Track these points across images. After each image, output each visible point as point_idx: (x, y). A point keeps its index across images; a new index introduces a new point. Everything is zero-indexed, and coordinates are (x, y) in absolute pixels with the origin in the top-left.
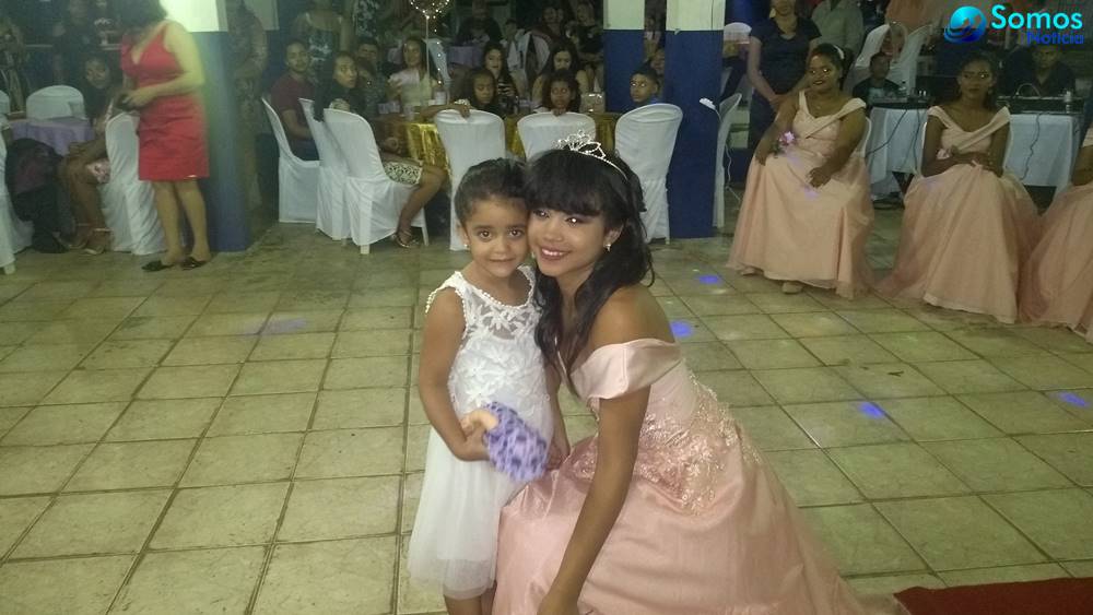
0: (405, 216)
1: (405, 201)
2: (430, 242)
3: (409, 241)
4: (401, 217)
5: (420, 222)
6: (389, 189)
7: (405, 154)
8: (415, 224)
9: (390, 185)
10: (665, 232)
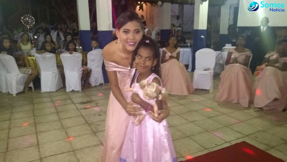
0: (26, 84)
1: (26, 80)
2: (35, 90)
3: (28, 91)
4: (25, 84)
5: (31, 85)
6: (21, 76)
7: (25, 66)
8: (30, 86)
9: (21, 75)
10: (103, 82)
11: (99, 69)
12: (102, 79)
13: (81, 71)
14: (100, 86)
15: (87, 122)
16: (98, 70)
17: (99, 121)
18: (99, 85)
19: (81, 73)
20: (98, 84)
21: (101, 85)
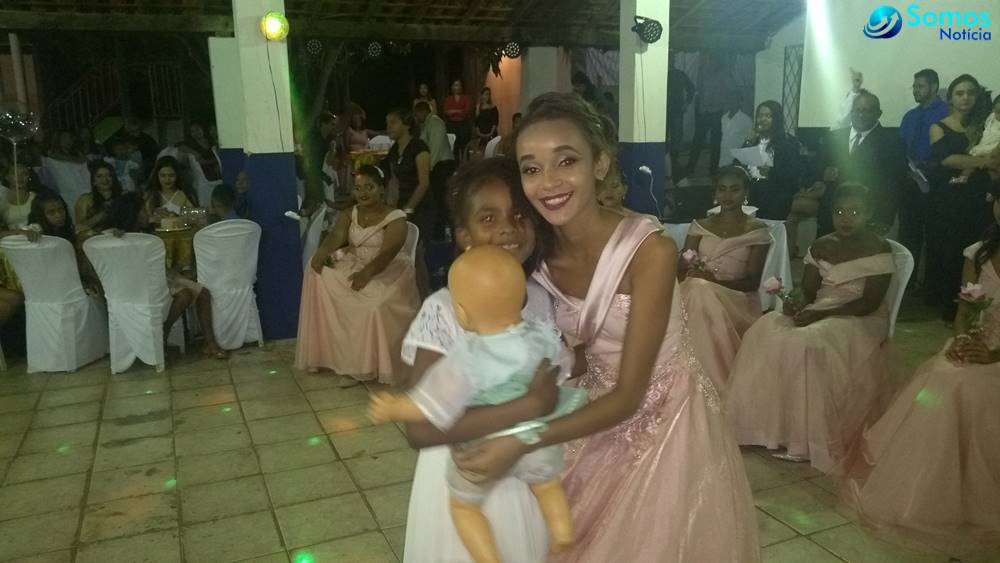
10: (257, 335)
11: (240, 291)
12: (256, 324)
13: (162, 301)
14: (242, 351)
15: (84, 499)
16: (236, 293)
17: (131, 497)
18: (242, 348)
19: (161, 305)
20: (238, 344)
21: (249, 345)
